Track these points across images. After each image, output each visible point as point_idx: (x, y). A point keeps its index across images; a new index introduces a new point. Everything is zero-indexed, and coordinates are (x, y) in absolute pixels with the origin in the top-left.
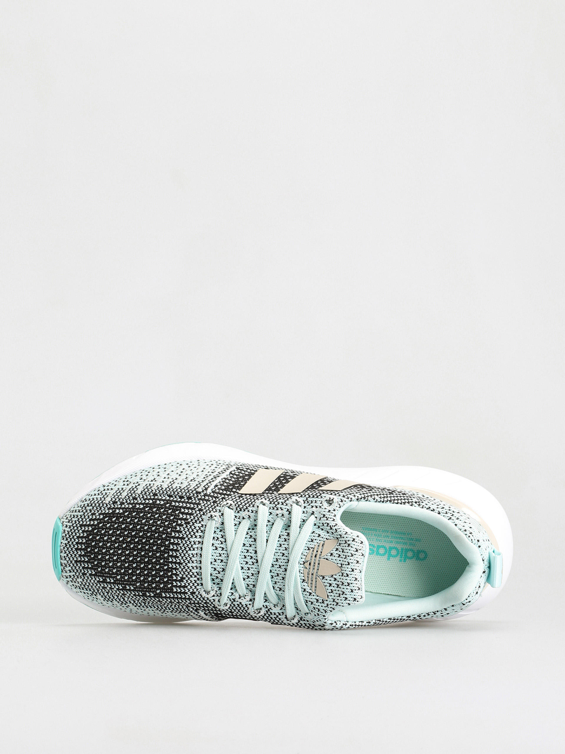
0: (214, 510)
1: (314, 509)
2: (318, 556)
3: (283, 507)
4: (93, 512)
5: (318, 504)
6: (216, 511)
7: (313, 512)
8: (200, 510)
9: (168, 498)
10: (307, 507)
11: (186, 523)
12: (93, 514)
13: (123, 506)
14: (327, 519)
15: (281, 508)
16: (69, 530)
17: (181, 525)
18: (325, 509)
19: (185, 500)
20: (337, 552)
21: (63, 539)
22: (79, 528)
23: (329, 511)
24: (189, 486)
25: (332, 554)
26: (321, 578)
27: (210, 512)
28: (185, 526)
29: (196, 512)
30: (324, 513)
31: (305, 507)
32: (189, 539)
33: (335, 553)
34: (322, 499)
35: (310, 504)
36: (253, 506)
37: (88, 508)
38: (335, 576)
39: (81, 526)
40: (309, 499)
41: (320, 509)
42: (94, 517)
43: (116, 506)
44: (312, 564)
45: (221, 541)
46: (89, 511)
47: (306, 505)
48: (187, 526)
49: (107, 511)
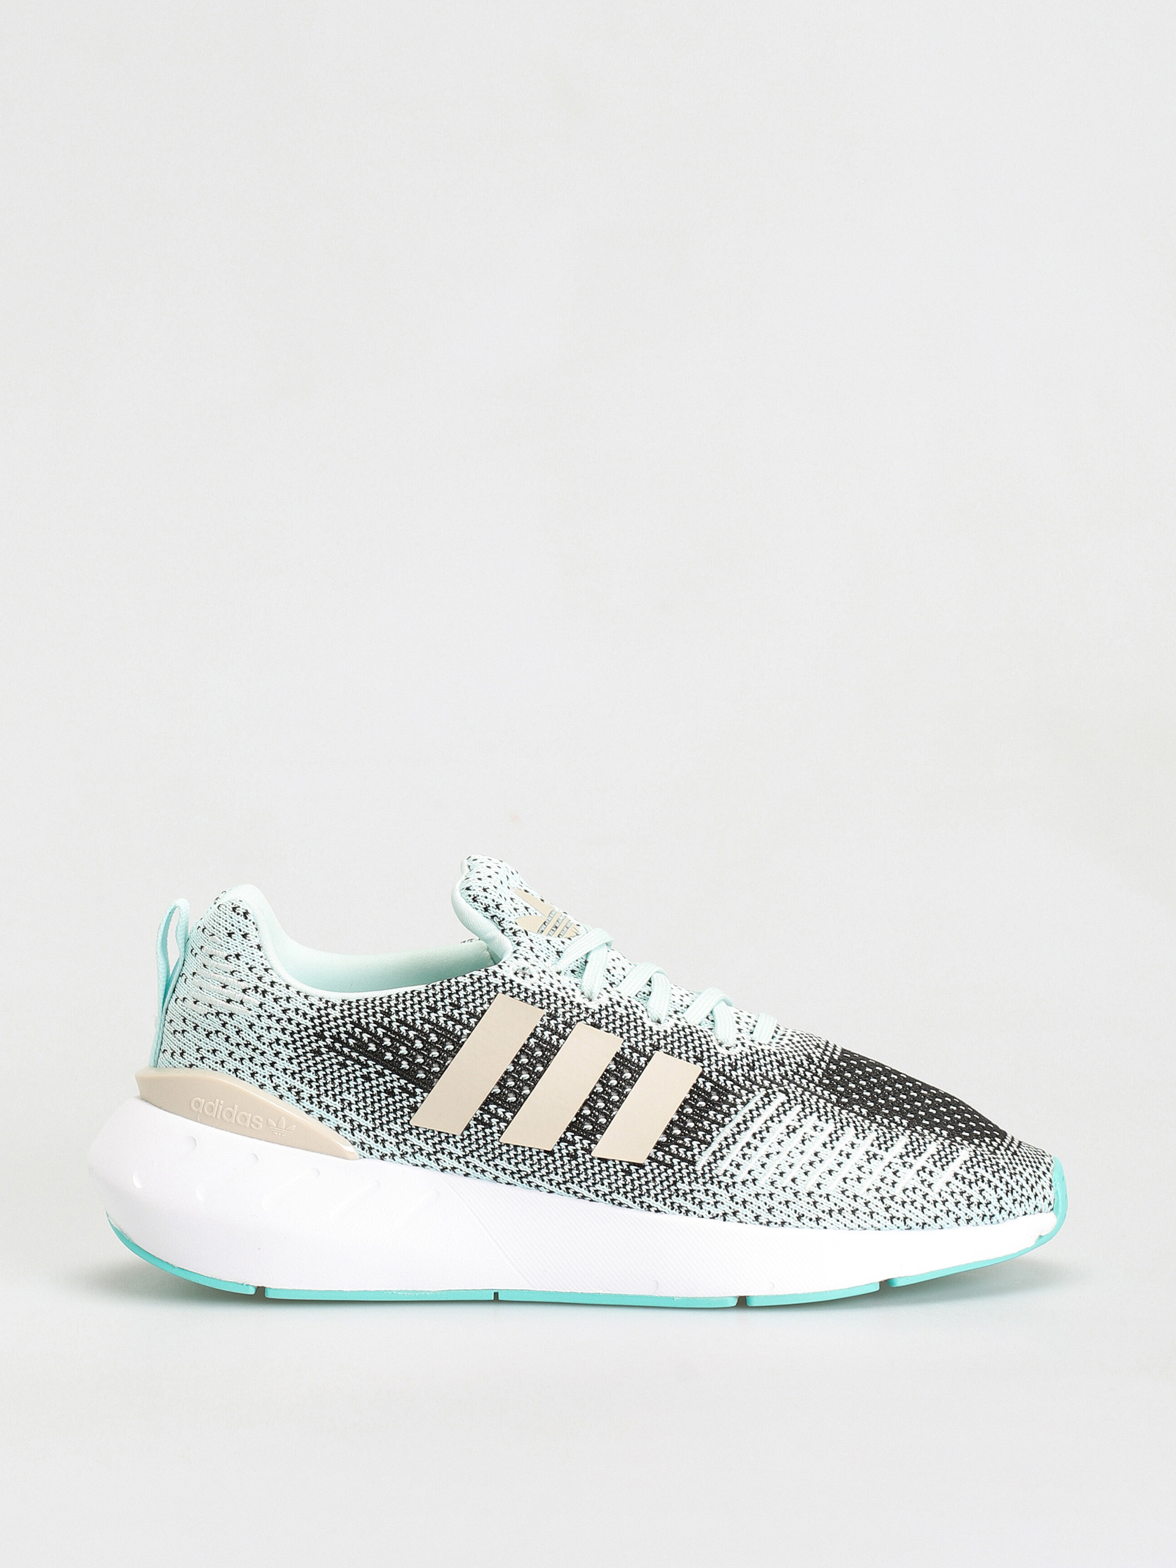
0: (753, 1049)
5: (548, 979)
6: (750, 1046)
7: (557, 974)
8: (782, 1064)
10: (569, 988)
12: (994, 1154)
14: (531, 948)
18: (534, 965)
23: (526, 959)
24: (802, 1114)
27: (762, 1050)
31: (573, 990)
34: (539, 983)
35: (564, 989)
36: (677, 1024)
40: (564, 995)
41: (544, 969)
46: (1002, 1161)
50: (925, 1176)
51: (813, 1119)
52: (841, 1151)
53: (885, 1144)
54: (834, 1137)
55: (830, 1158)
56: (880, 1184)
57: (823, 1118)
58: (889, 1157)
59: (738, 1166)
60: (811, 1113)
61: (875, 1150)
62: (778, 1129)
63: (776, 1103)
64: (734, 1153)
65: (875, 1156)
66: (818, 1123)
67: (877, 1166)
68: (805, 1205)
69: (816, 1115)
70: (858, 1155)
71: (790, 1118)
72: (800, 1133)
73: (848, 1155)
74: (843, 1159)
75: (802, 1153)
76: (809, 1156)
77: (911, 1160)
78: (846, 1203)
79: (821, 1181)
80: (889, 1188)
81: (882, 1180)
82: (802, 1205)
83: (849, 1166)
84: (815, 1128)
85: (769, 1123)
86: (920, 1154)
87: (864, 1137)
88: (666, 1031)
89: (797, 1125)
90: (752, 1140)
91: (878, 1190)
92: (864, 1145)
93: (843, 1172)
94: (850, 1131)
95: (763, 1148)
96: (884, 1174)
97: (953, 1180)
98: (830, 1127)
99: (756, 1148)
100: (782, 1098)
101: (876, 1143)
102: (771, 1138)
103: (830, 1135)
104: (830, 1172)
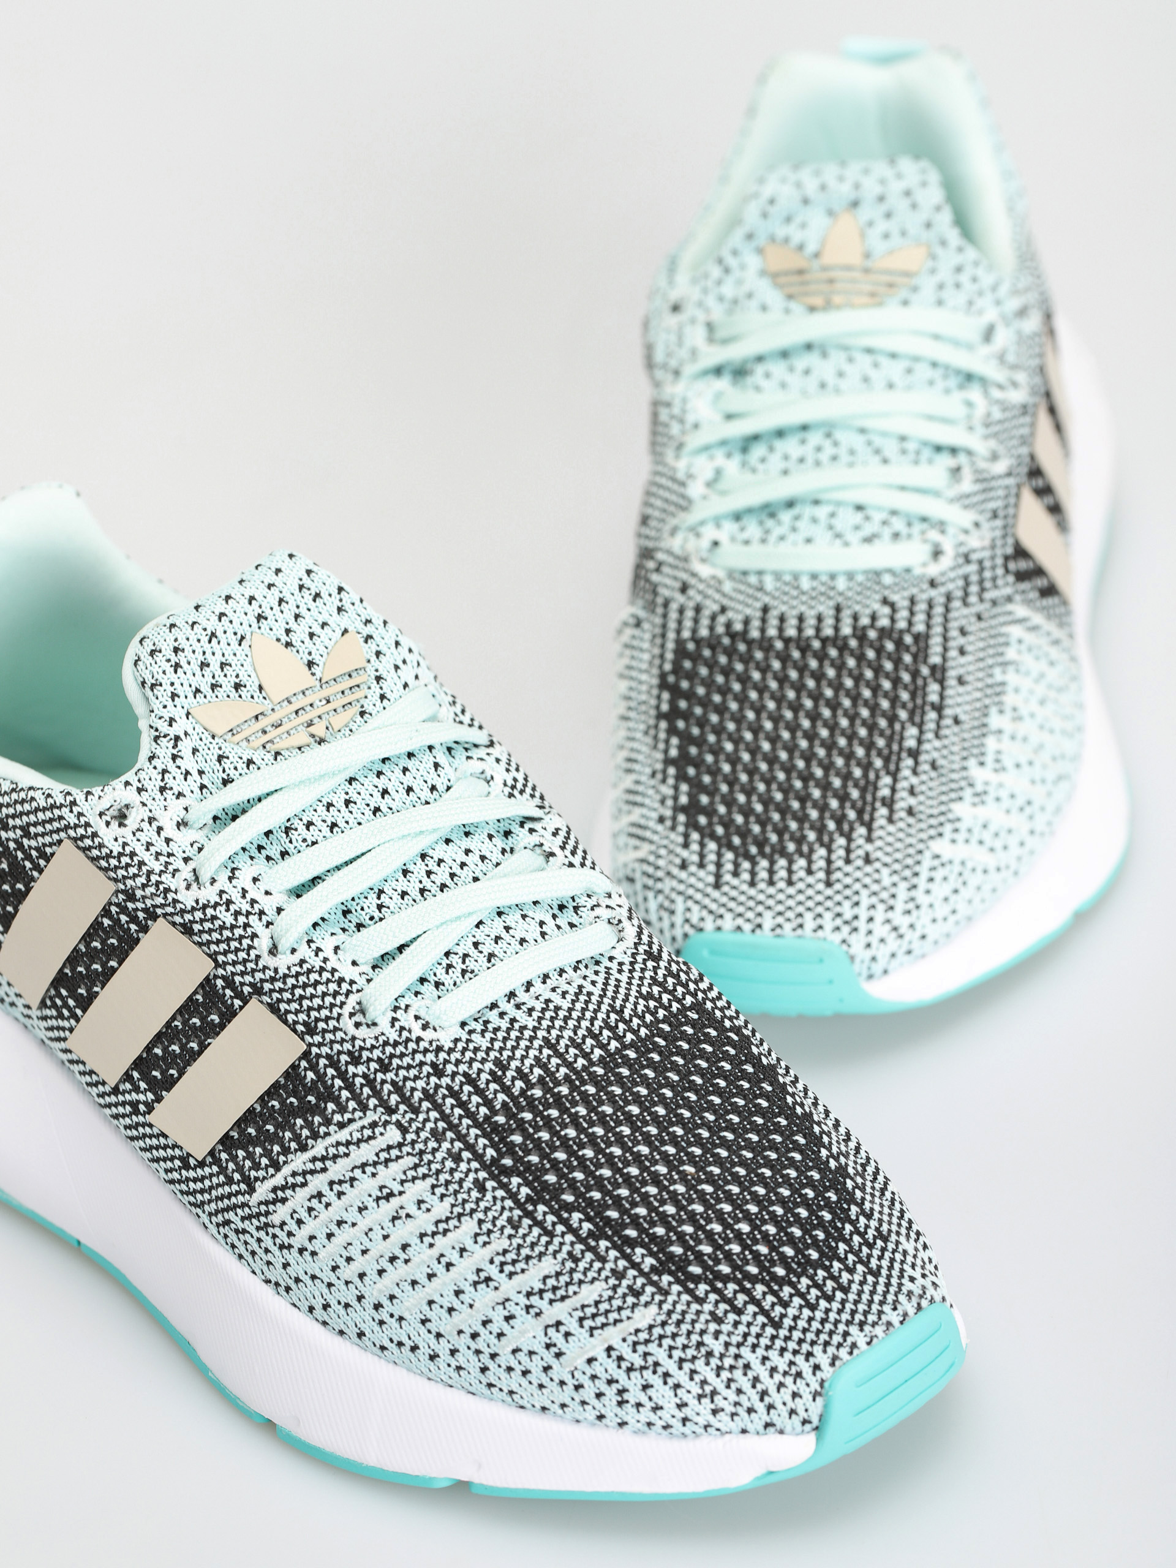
0: (405, 1034)
1: (170, 831)
2: (273, 718)
3: (235, 896)
4: (713, 1327)
5: (149, 834)
6: (402, 1028)
7: (178, 825)
8: (439, 1072)
9: (490, 1184)
10: (181, 855)
11: (505, 1068)
12: (719, 1321)
13: (622, 1263)
14: (164, 771)
15: (244, 897)
16: (817, 1350)
17: (521, 1075)
18: (144, 804)
19: (452, 1141)
20: (221, 680)
21: (854, 1345)
22: (787, 1322)
23: (140, 790)
24: (411, 1174)
25: (237, 686)
26: (315, 669)
27: (419, 1039)
28: (514, 1064)
29: (454, 1075)
30: (158, 796)
31: (186, 860)
32: (535, 1029)
33: (227, 684)
34: (129, 838)
35: (169, 855)
36: (302, 962)
37: (717, 1347)
38: (284, 638)
39: (777, 1325)
40: (157, 867)
41: (157, 814)
42: (723, 1306)
43: (640, 1281)
44: (304, 718)
45: (464, 962)
46: (723, 1338)
47: (178, 863)
48: (511, 1058)
49: (676, 1288)
50: (557, 1337)
51: (421, 1188)
52: (442, 1255)
53: (510, 1265)
54: (441, 1228)
55: (422, 1256)
56: (480, 1329)
57: (439, 1191)
58: (509, 1287)
59: (300, 1222)
60: (425, 1176)
61: (493, 1271)
62: (367, 1185)
63: (380, 1143)
64: (299, 1199)
65: (488, 1279)
66: (427, 1196)
67: (485, 1297)
68: (368, 1318)
69: (431, 1181)
70: (464, 1269)
71: (389, 1175)
72: (395, 1202)
73: (449, 1265)
74: (440, 1269)
75: (385, 1237)
76: (392, 1247)
77: (542, 1304)
78: (425, 1341)
79: (396, 1292)
80: (493, 1340)
81: (485, 1323)
82: (363, 1316)
83: (445, 1282)
84: (420, 1202)
85: (358, 1173)
86: (563, 1298)
87: (485, 1244)
88: (276, 970)
89: (396, 1188)
90: (325, 1190)
91: (474, 1336)
92: (480, 1255)
93: (431, 1290)
94: (469, 1225)
95: (338, 1209)
96: (491, 1314)
97: (602, 1356)
98: (442, 1209)
99: (328, 1205)
100: (393, 1135)
101: (498, 1260)
102: (354, 1196)
103: (437, 1222)
104: (414, 1283)
